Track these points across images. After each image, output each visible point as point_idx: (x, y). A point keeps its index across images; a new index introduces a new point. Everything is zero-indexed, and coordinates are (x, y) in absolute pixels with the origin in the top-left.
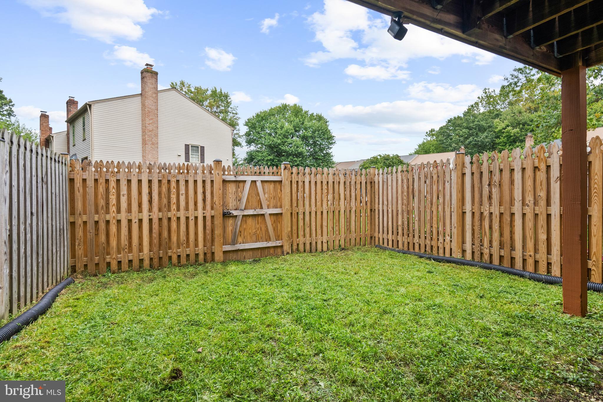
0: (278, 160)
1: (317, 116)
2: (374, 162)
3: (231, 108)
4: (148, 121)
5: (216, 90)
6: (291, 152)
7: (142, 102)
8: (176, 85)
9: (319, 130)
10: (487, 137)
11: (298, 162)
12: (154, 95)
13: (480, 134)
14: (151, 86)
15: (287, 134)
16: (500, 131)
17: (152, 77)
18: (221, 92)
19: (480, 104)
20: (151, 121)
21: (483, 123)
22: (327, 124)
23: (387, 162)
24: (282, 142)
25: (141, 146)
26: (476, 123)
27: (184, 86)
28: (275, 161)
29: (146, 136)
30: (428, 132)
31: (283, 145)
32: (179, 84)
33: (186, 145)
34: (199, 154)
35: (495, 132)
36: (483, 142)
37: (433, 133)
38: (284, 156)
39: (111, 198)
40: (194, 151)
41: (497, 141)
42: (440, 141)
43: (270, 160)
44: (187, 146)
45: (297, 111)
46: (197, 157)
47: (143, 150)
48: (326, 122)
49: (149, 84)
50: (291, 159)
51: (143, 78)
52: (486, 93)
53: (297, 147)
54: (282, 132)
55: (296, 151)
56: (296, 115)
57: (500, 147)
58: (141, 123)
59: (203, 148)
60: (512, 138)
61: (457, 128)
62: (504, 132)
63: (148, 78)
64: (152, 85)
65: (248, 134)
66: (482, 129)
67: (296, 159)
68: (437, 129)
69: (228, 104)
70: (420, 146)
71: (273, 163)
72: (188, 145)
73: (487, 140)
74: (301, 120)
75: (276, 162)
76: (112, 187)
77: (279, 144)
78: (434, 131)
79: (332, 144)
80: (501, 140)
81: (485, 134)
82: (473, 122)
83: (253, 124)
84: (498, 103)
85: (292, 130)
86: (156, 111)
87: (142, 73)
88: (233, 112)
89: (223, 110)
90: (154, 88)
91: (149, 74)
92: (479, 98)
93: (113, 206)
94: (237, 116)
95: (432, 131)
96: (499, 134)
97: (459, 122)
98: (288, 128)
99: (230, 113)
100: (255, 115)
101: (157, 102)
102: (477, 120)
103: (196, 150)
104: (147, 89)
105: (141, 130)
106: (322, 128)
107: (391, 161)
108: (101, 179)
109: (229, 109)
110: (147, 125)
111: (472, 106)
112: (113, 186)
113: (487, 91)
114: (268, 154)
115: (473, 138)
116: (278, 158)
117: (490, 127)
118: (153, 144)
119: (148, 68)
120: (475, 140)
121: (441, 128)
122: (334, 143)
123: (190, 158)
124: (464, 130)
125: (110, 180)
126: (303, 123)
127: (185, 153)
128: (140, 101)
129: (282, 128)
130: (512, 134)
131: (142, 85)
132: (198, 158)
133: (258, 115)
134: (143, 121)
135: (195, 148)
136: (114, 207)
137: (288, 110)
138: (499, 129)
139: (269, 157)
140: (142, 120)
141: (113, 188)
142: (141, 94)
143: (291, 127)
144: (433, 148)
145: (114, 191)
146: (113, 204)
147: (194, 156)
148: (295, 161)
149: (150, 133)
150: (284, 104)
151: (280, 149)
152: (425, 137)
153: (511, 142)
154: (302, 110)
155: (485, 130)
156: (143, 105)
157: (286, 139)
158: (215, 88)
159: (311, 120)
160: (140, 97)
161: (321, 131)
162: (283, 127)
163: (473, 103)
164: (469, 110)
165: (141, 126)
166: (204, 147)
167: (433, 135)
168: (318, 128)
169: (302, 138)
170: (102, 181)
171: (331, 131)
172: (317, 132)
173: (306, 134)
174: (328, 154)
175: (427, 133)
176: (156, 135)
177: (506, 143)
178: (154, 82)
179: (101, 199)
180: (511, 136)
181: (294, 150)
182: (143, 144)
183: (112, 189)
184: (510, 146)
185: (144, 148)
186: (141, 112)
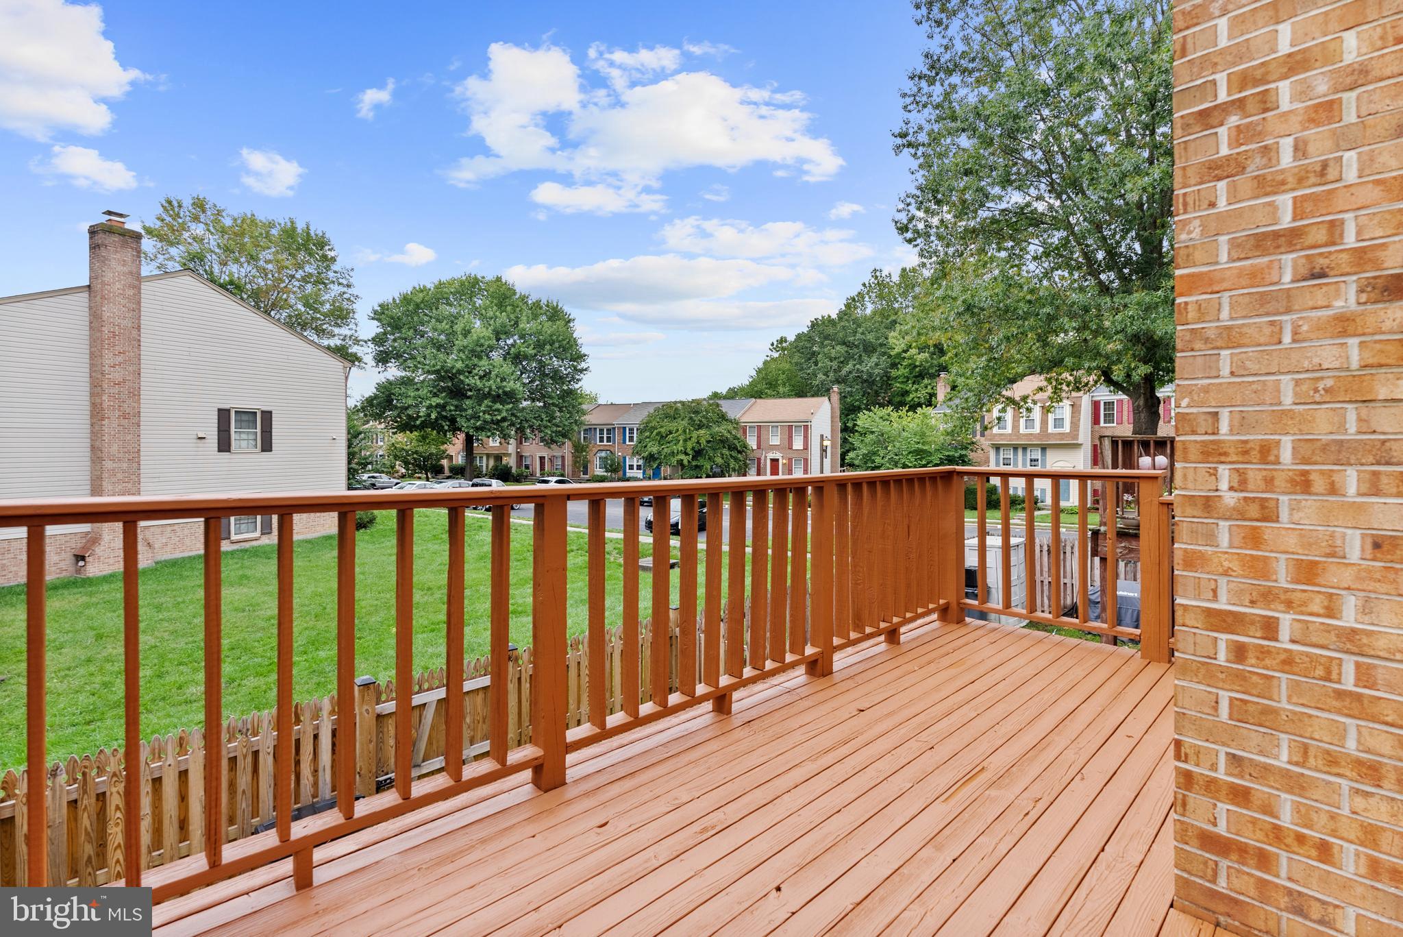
0: (456, 406)
1: (547, 306)
2: (670, 417)
3: (335, 272)
4: (108, 358)
5: (294, 229)
6: (487, 390)
7: (90, 308)
8: (180, 206)
9: (553, 343)
10: (877, 365)
11: (504, 414)
12: (131, 292)
13: (865, 358)
14: (120, 268)
15: (479, 349)
16: (899, 355)
17: (124, 245)
18: (308, 234)
19: (867, 298)
20: (120, 359)
21: (870, 337)
22: (571, 325)
23: (697, 418)
24: (467, 366)
25: (89, 422)
26: (858, 336)
27: (204, 212)
28: (448, 408)
29: (105, 398)
30: (775, 343)
31: (470, 372)
32: (187, 203)
33: (220, 410)
34: (259, 430)
35: (890, 356)
36: (870, 375)
37: (784, 345)
38: (469, 397)
39: (110, 834)
40: (244, 424)
41: (894, 373)
42: (797, 364)
43: (438, 405)
44: (223, 415)
45: (503, 295)
46: (251, 437)
47: (92, 432)
48: (569, 321)
49: (113, 263)
50: (487, 406)
51: (94, 247)
52: (876, 277)
53: (503, 380)
54: (465, 344)
55: (498, 388)
56: (501, 306)
57: (898, 385)
58: (88, 361)
59: (267, 416)
60: (917, 369)
61: (826, 342)
62: (904, 358)
63: (112, 249)
64: (124, 265)
65: (378, 340)
66: (869, 349)
67: (498, 406)
68: (791, 338)
69: (328, 261)
70: (759, 371)
71: (444, 413)
72: (228, 411)
73: (876, 371)
74: (512, 316)
75: (450, 411)
76: (113, 808)
77: (460, 372)
78: (786, 341)
79: (582, 371)
80: (900, 373)
81: (874, 359)
82: (855, 332)
83: (392, 318)
84: (895, 299)
85: (490, 339)
86: (135, 332)
87: (93, 232)
88: (341, 280)
89: (311, 275)
90: (131, 273)
91: (116, 238)
92: (864, 285)
93: (115, 849)
94: (350, 291)
95: (782, 340)
96: (897, 361)
97: (831, 330)
98: (482, 335)
99: (333, 282)
100: (397, 296)
101: (137, 310)
102: (860, 330)
103: (248, 421)
104: (108, 276)
105: (88, 379)
106: (560, 338)
107: (703, 416)
108: (86, 797)
109: (331, 274)
110: (106, 368)
111: (853, 299)
112: (117, 806)
113: (878, 274)
114: (431, 392)
115: (854, 366)
116: (455, 403)
117: (881, 345)
118: (125, 416)
119: (114, 223)
120: (858, 370)
121: (799, 337)
122: (586, 370)
123: (233, 443)
124: (838, 348)
125: (108, 794)
126: (516, 323)
127: (219, 431)
128: (87, 305)
129: (466, 333)
130: (917, 364)
131: (91, 263)
132: (256, 440)
133: (406, 299)
134: (92, 356)
135: (245, 417)
136: (119, 851)
137: (480, 289)
138: (896, 351)
139: (434, 399)
140: (92, 354)
141: (118, 808)
142: (89, 286)
143: (488, 333)
144: (782, 377)
145: (119, 814)
146: (116, 844)
147: (244, 436)
148: (498, 410)
149: (116, 389)
150: (473, 275)
151: (462, 382)
152: (770, 353)
153: (916, 377)
154: (515, 294)
155: (874, 350)
156: (95, 318)
157: (475, 360)
158: (292, 223)
159: (535, 317)
160: (86, 295)
161: (557, 345)
162: (469, 332)
163: (854, 293)
164: (848, 306)
165: (88, 370)
166: (270, 412)
167: (783, 349)
168: (551, 336)
169: (514, 358)
170: (89, 802)
171: (579, 342)
172: (548, 347)
173: (522, 349)
174: (570, 392)
175: (772, 344)
176: (136, 394)
177: (908, 379)
178: (129, 258)
179: (86, 843)
180: (916, 366)
181: (494, 387)
182: (92, 416)
183: (113, 812)
184: (914, 383)
185: (97, 428)
186: (88, 333)
